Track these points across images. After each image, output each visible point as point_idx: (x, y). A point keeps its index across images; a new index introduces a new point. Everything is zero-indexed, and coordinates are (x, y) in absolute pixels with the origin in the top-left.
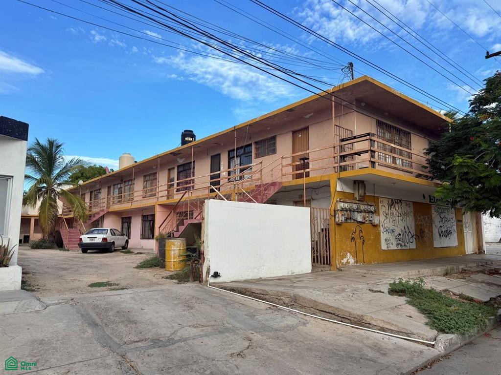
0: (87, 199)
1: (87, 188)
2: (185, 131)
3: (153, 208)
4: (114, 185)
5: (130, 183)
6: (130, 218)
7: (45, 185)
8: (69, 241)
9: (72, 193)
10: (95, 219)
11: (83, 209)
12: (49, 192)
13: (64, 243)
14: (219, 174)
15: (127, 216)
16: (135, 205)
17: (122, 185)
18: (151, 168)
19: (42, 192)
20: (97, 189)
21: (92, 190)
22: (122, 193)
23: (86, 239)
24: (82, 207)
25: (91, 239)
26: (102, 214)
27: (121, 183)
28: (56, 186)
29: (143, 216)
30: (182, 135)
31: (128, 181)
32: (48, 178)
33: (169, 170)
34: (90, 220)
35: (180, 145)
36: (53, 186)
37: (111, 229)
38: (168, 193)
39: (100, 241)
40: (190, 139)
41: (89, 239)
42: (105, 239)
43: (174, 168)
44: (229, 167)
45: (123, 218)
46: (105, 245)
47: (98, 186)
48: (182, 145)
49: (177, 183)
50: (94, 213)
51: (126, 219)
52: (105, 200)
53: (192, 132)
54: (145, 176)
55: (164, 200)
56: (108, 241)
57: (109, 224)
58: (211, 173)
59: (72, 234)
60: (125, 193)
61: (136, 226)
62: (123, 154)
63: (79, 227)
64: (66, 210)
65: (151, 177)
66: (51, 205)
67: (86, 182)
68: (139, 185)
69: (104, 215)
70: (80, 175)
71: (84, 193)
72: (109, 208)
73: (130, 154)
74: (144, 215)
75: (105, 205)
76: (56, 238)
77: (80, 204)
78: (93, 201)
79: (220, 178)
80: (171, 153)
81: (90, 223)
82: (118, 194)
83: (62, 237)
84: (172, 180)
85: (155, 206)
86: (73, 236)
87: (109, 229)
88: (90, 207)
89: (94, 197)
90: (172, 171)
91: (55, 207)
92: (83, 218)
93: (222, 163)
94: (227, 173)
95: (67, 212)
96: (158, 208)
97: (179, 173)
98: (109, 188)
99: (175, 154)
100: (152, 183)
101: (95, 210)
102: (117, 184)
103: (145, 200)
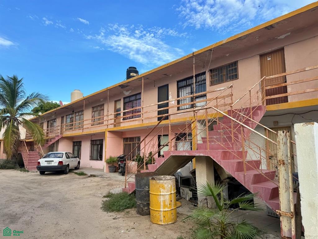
0: (45, 127)
1: (45, 119)
2: (130, 68)
3: (103, 134)
4: (66, 116)
5: (80, 113)
6: (80, 142)
7: (8, 115)
8: (29, 163)
9: (33, 122)
10: (51, 143)
11: (42, 135)
12: (12, 121)
13: (25, 164)
14: (168, 103)
15: (77, 141)
16: (86, 132)
17: (74, 116)
18: (99, 101)
19: (6, 120)
20: (53, 119)
21: (49, 120)
22: (73, 122)
23: (43, 162)
24: (40, 133)
25: (48, 162)
26: (57, 139)
27: (72, 114)
28: (18, 116)
29: (92, 141)
30: (127, 71)
31: (79, 112)
32: (11, 109)
33: (116, 101)
34: (47, 143)
35: (126, 79)
36: (16, 116)
37: (66, 153)
38: (115, 121)
39: (56, 164)
40: (135, 75)
41: (46, 162)
42: (61, 163)
43: (120, 100)
44: (178, 96)
45: (74, 142)
46: (61, 167)
47: (53, 117)
48: (127, 79)
49: (124, 113)
50: (51, 138)
51: (77, 143)
52: (59, 128)
53: (135, 68)
54: (93, 108)
55: (111, 128)
56: (64, 164)
57: (64, 148)
58: (158, 102)
59: (32, 156)
60: (75, 121)
61: (86, 149)
62: (74, 90)
63: (38, 150)
64: (29, 135)
65: (99, 108)
66: (13, 132)
67: (44, 114)
68: (88, 115)
69: (58, 140)
70: (40, 109)
71: (42, 122)
72: (63, 134)
73: (80, 91)
74: (92, 139)
75: (59, 131)
76: (18, 159)
77: (39, 131)
78: (49, 128)
79: (168, 107)
80: (120, 86)
81: (47, 146)
82: (70, 122)
83: (23, 159)
84: (119, 110)
85: (105, 132)
86: (33, 158)
87: (64, 153)
88: (47, 133)
89: (51, 125)
90: (118, 103)
91: (18, 134)
92: (42, 143)
93: (170, 93)
94: (176, 101)
95: (29, 137)
96: (108, 135)
97: (125, 104)
98: (62, 118)
99: (122, 86)
100: (99, 113)
101: (51, 135)
102: (69, 115)
103: (93, 127)
